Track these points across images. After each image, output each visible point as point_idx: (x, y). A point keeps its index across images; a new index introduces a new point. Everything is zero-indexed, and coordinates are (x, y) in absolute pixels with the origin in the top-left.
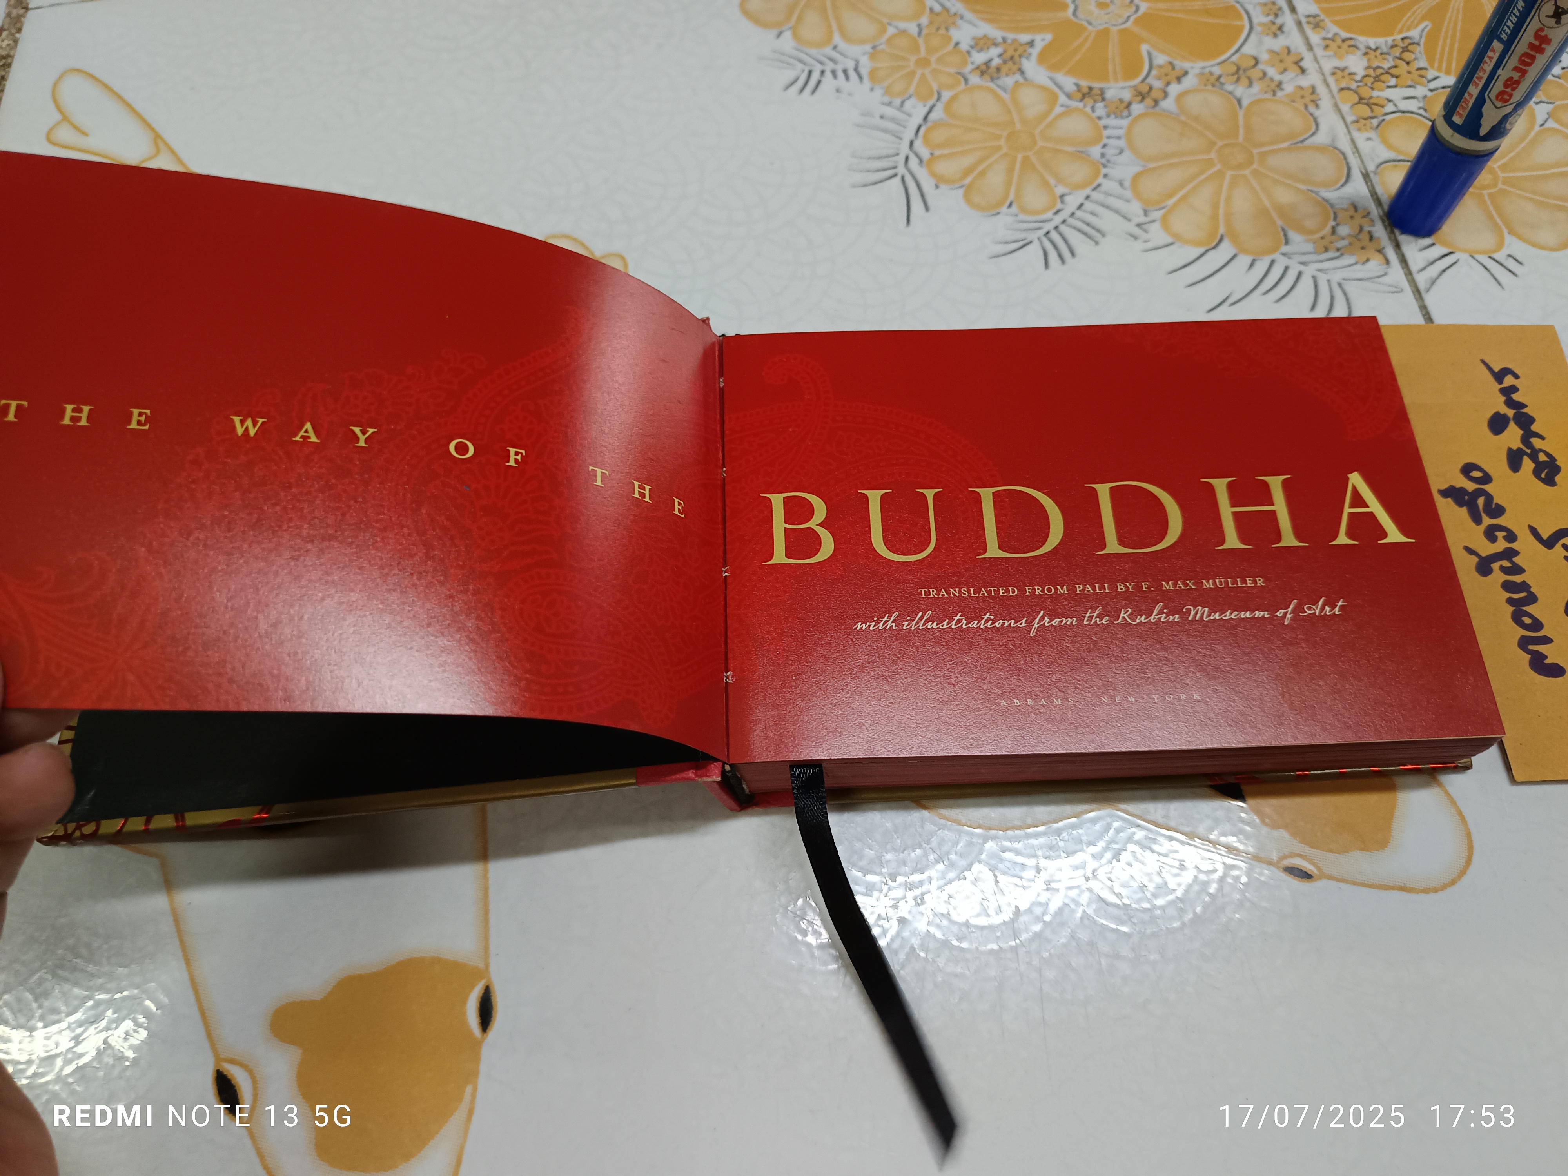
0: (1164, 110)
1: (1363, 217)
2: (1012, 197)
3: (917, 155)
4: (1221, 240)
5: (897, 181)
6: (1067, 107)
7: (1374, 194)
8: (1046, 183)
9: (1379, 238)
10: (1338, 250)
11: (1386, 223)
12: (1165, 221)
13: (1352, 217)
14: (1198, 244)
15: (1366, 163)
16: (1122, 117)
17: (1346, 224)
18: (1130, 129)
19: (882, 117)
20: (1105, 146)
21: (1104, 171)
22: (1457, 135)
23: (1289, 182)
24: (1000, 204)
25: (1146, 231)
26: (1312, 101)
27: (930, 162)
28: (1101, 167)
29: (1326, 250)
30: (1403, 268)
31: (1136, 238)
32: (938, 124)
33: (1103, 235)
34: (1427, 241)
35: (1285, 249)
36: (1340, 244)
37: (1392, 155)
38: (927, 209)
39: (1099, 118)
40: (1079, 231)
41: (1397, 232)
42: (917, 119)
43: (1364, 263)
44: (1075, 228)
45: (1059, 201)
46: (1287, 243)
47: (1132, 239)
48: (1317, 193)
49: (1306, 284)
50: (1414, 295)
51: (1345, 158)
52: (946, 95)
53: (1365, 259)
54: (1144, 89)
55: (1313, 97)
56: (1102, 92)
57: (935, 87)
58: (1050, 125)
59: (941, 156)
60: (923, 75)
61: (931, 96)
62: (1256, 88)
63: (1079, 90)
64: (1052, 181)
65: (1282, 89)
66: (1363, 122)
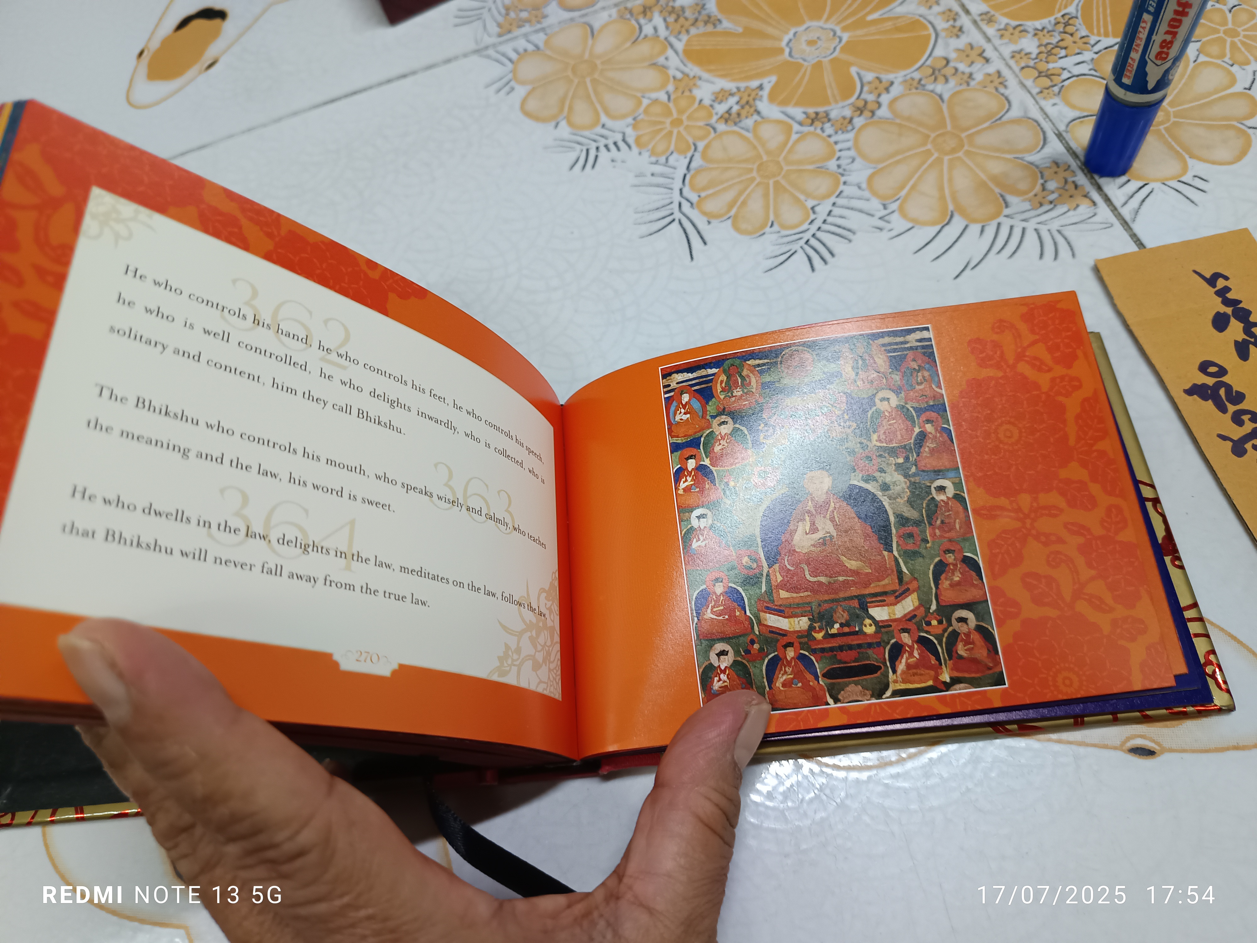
0: (880, 118)
1: (1065, 170)
2: (772, 218)
3: (688, 200)
4: (952, 216)
5: (676, 224)
6: (801, 133)
7: (1069, 149)
8: (797, 200)
9: (1082, 185)
10: (1051, 202)
11: (1086, 171)
12: (901, 210)
13: (1056, 173)
14: (934, 224)
15: (1057, 125)
16: (847, 131)
17: (1052, 180)
18: (856, 139)
19: (653, 175)
20: (839, 158)
21: (843, 179)
22: (1129, 93)
23: (997, 154)
24: (763, 226)
25: (888, 222)
26: (1001, 83)
27: (699, 203)
28: (839, 176)
29: (1041, 205)
30: (1108, 206)
31: (881, 229)
32: (699, 171)
33: (854, 233)
34: (1123, 179)
35: (1007, 211)
36: (1052, 197)
37: (1077, 114)
38: (705, 243)
39: (830, 136)
40: (833, 233)
41: (1096, 177)
42: (682, 170)
43: (1075, 209)
44: (829, 232)
45: (811, 212)
46: (1007, 206)
47: (878, 230)
48: (1022, 159)
49: (1031, 237)
50: (1123, 227)
51: (1039, 125)
52: (701, 145)
53: (1075, 206)
54: (861, 104)
55: (1000, 80)
56: (827, 114)
57: (691, 141)
58: (790, 151)
59: (707, 197)
60: (679, 133)
61: (689, 148)
62: (952, 83)
63: (808, 117)
64: (802, 197)
65: (973, 79)
66: (1046, 91)
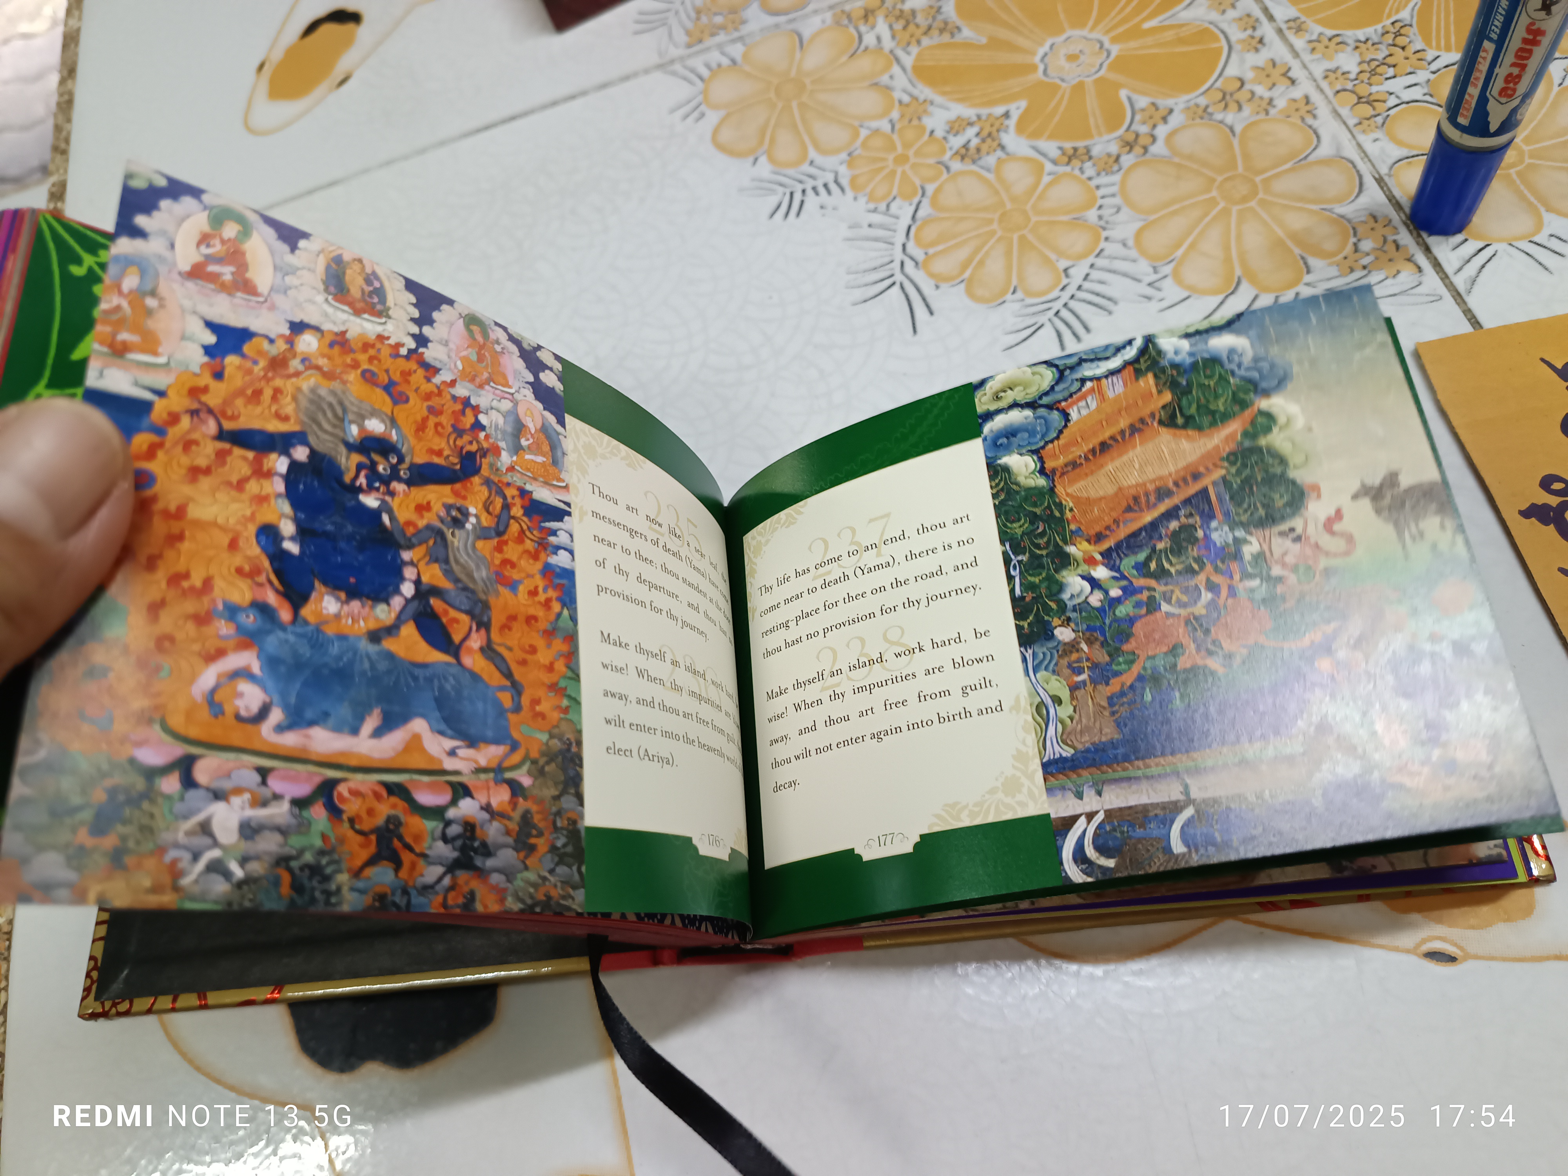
0: (1155, 156)
1: (1385, 226)
2: (1014, 282)
3: (912, 258)
4: (1239, 283)
5: (896, 289)
6: (1054, 174)
7: (1391, 198)
8: (1047, 261)
9: (1406, 246)
10: (1364, 267)
11: (1411, 227)
12: (1176, 275)
13: (1372, 229)
14: (1214, 292)
15: (1377, 166)
16: (1113, 173)
17: (1367, 238)
18: (1123, 182)
19: (870, 226)
20: (1100, 207)
21: (1104, 234)
23: (1299, 205)
24: (1004, 292)
25: (1159, 289)
26: (1308, 112)
27: (926, 261)
28: (1101, 230)
29: (1352, 270)
30: (1437, 273)
31: (1149, 298)
32: (927, 221)
33: (1115, 303)
34: (1459, 238)
35: (1308, 278)
36: (1366, 261)
37: (1405, 152)
38: (931, 313)
39: (1090, 179)
40: (1090, 303)
41: (1424, 235)
42: (906, 221)
43: (1394, 276)
44: (1084, 301)
45: (1063, 275)
46: (1308, 272)
47: (1146, 300)
48: (1330, 210)
50: (1456, 300)
51: (1355, 167)
52: (930, 189)
53: (1395, 272)
54: (1131, 137)
55: (1308, 108)
56: (1088, 150)
57: (918, 183)
58: (1041, 197)
59: (935, 254)
60: (904, 172)
61: (915, 194)
62: (1247, 111)
63: (1064, 154)
64: (1053, 256)
65: (1274, 107)
66: (1366, 122)
